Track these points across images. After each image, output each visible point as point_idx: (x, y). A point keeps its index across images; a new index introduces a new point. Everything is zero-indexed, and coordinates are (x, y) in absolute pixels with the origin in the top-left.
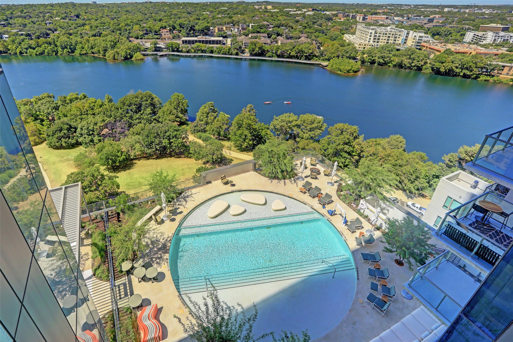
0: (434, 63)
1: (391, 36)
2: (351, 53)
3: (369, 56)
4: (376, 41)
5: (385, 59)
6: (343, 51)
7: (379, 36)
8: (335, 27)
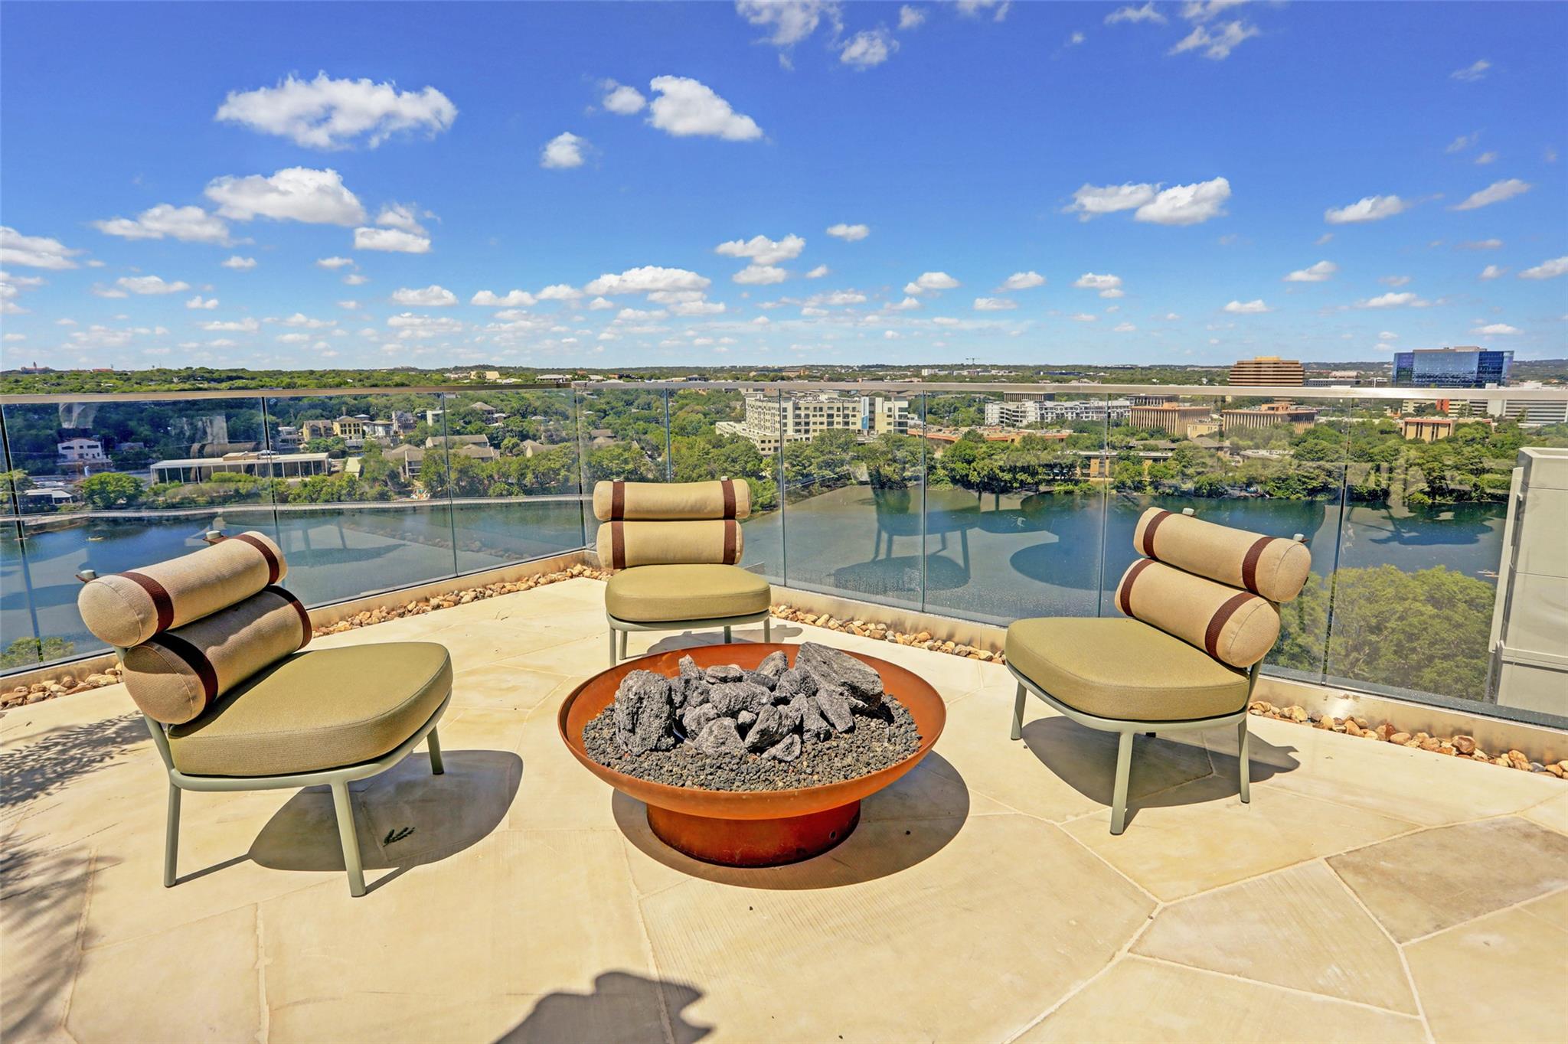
0: (953, 466)
1: (835, 412)
2: (747, 462)
3: (793, 466)
4: (803, 428)
5: (837, 470)
6: (723, 458)
7: (807, 416)
8: (687, 408)
